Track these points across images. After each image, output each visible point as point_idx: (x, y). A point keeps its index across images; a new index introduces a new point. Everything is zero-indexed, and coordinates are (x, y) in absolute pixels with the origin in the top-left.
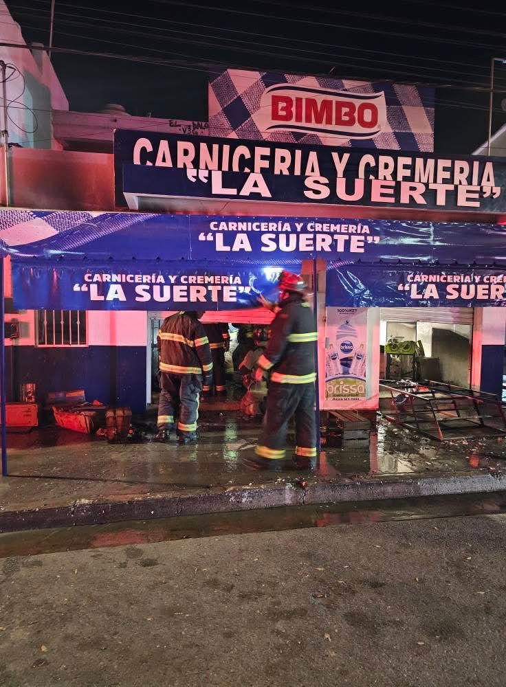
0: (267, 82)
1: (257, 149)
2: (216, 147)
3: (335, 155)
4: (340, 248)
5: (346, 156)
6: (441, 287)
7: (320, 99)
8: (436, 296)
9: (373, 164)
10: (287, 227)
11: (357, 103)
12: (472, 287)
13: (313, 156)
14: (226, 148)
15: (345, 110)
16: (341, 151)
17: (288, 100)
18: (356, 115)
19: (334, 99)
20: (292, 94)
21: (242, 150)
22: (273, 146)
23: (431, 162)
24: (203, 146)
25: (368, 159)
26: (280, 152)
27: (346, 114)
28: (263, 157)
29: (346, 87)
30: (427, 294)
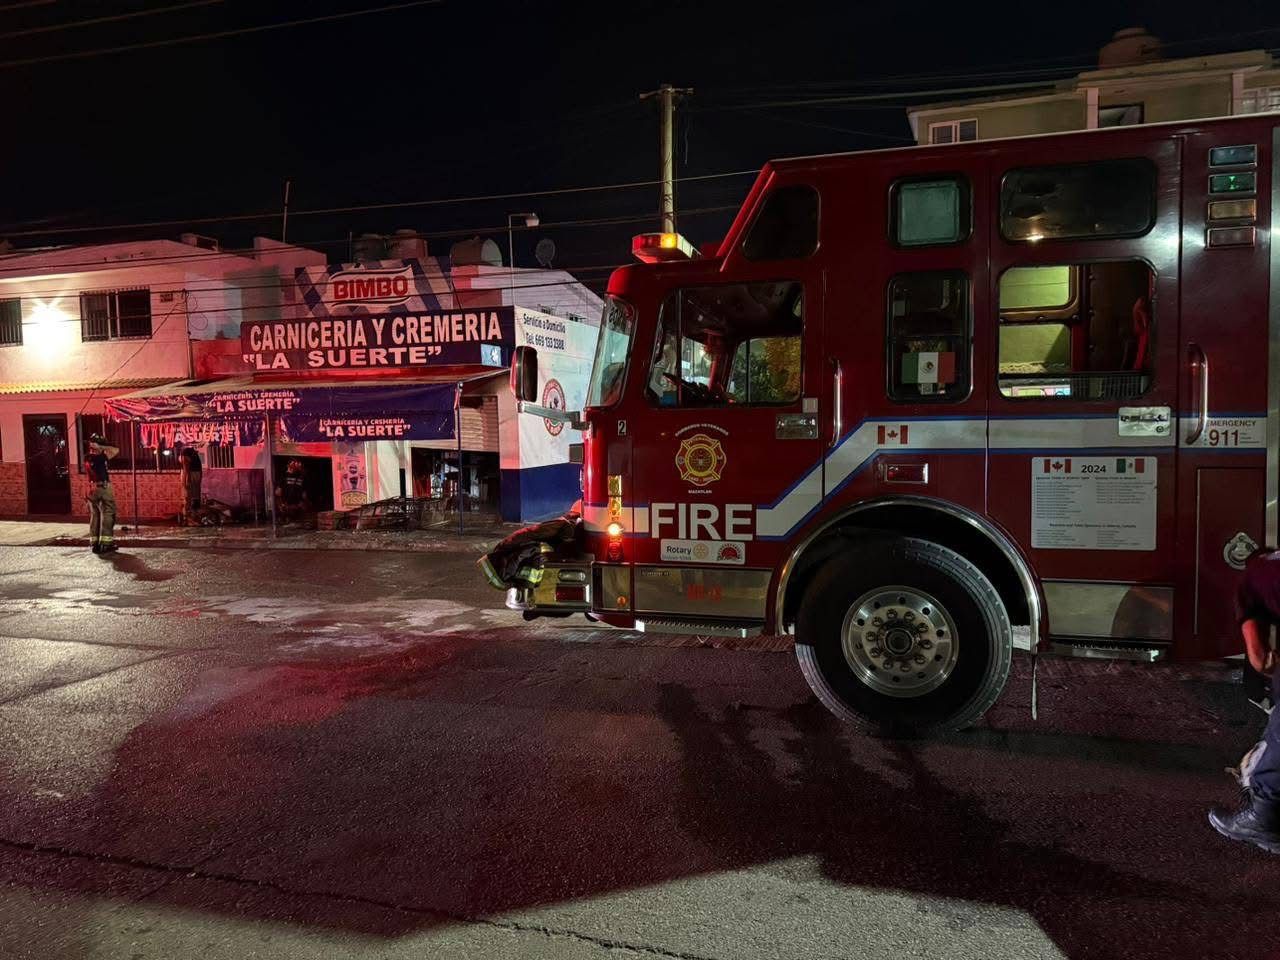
0: (330, 272)
1: (322, 323)
2: (297, 326)
3: (374, 321)
4: (279, 407)
5: (382, 321)
6: (345, 428)
7: (365, 278)
8: (342, 434)
9: (402, 325)
10: (250, 396)
11: (392, 277)
12: (364, 427)
13: (359, 324)
14: (303, 325)
15: (384, 284)
16: (378, 317)
17: (344, 283)
18: (392, 287)
19: (376, 277)
20: (346, 278)
21: (313, 325)
22: (332, 319)
23: (446, 318)
24: (289, 326)
25: (398, 321)
26: (337, 324)
27: (385, 287)
28: (327, 329)
29: (384, 266)
30: (337, 433)
